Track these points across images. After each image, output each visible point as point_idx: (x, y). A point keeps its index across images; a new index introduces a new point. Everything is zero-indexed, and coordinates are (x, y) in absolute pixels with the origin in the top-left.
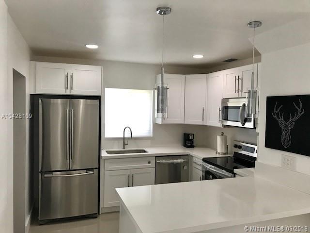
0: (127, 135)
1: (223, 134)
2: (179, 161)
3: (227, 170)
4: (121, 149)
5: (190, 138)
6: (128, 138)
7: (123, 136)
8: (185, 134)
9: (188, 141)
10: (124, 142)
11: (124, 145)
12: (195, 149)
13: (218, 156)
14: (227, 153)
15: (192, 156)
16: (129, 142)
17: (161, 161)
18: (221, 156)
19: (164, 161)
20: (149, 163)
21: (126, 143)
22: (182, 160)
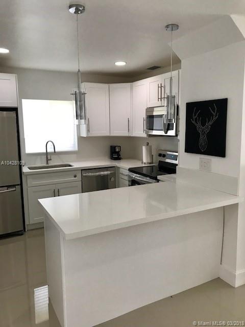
0: (50, 150)
1: (148, 144)
2: (106, 173)
3: (151, 178)
4: (45, 165)
5: (117, 150)
6: (51, 153)
7: (45, 151)
8: (111, 146)
9: (115, 153)
10: (47, 157)
11: (47, 160)
12: (121, 161)
13: (144, 165)
14: (152, 163)
15: (119, 168)
16: (53, 157)
17: (87, 174)
18: (146, 165)
19: (90, 174)
20: (75, 176)
21: (49, 158)
22: (109, 172)
